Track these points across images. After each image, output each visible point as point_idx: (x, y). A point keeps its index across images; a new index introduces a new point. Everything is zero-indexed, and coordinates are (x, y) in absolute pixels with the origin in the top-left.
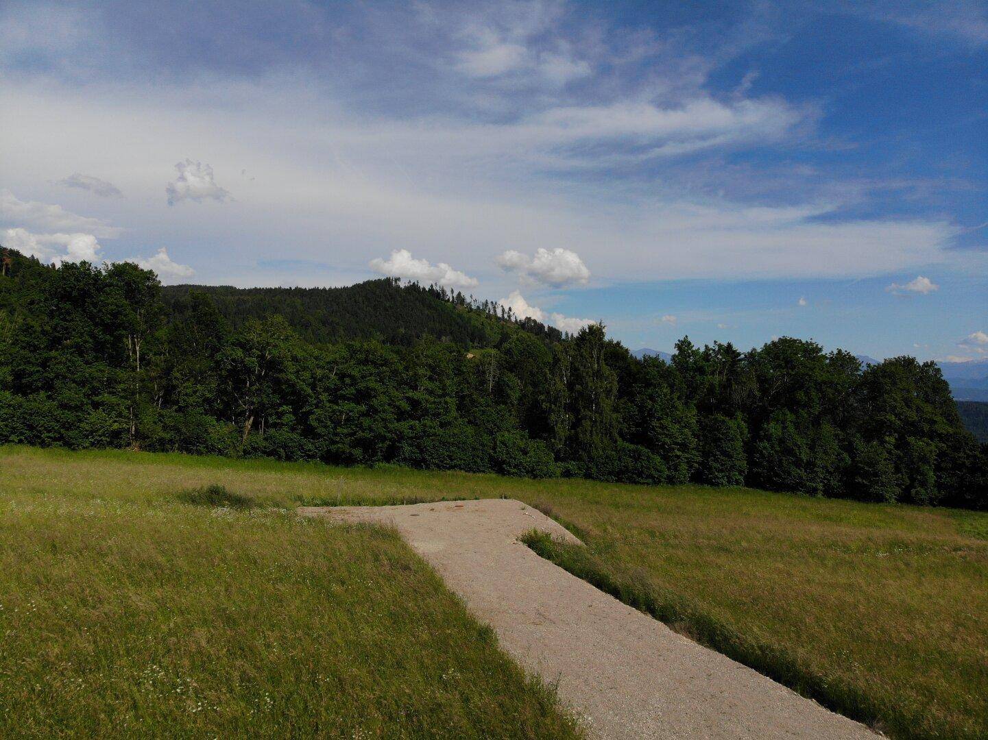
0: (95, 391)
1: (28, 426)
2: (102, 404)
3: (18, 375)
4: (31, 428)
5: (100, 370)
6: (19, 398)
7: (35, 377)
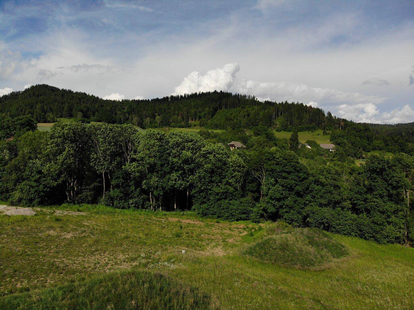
0: (389, 217)
1: (359, 229)
2: (392, 222)
3: (354, 205)
4: (361, 231)
5: (390, 206)
6: (355, 216)
7: (362, 206)
